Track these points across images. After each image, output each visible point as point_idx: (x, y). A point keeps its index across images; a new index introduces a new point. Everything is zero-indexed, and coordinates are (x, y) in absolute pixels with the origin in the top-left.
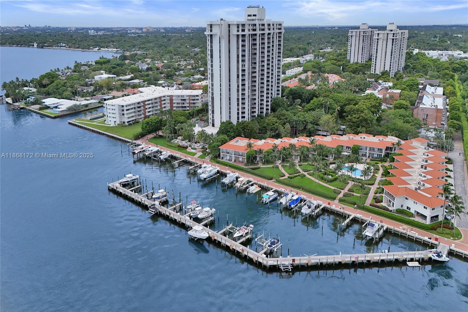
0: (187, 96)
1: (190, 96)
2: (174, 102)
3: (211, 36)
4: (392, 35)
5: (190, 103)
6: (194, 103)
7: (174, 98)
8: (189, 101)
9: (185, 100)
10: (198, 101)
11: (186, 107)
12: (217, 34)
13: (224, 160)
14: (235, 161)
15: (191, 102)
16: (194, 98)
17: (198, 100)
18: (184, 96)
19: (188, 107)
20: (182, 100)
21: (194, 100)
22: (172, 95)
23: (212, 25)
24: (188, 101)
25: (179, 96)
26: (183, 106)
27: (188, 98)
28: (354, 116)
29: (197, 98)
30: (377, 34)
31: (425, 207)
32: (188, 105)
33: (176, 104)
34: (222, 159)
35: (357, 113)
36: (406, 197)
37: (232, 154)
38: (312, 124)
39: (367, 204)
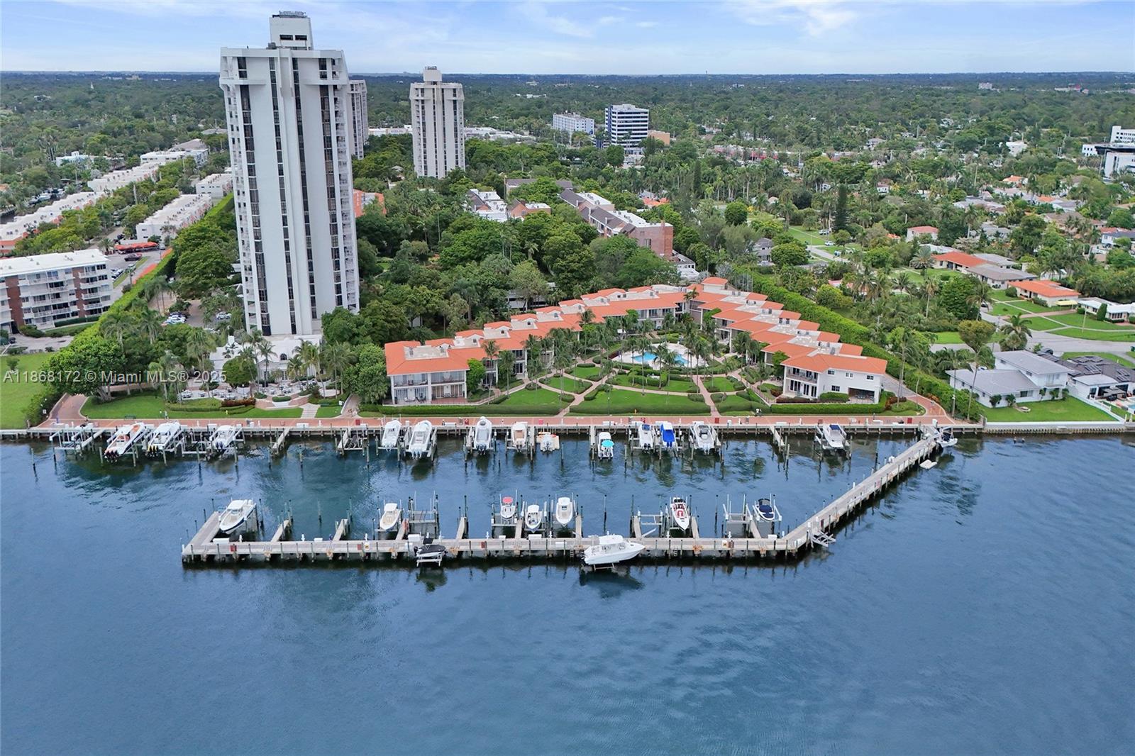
0: (67, 272)
1: (76, 270)
2: (23, 295)
3: (244, 89)
4: (452, 92)
5: (78, 292)
6: (93, 290)
7: (21, 283)
8: (77, 285)
9: (61, 284)
10: (104, 282)
11: (66, 305)
12: (264, 85)
13: (402, 404)
14: (434, 398)
15: (84, 286)
16: (91, 275)
17: (104, 277)
18: (55, 273)
19: (74, 303)
20: (52, 285)
21: (92, 280)
22: (17, 276)
23: (244, 58)
24: (72, 287)
25: (38, 276)
26: (57, 302)
27: (71, 276)
28: (569, 258)
29: (102, 272)
30: (420, 91)
31: (868, 378)
32: (74, 298)
33: (31, 300)
34: (396, 403)
35: (571, 251)
36: (831, 369)
37: (427, 383)
38: (497, 287)
39: (771, 402)
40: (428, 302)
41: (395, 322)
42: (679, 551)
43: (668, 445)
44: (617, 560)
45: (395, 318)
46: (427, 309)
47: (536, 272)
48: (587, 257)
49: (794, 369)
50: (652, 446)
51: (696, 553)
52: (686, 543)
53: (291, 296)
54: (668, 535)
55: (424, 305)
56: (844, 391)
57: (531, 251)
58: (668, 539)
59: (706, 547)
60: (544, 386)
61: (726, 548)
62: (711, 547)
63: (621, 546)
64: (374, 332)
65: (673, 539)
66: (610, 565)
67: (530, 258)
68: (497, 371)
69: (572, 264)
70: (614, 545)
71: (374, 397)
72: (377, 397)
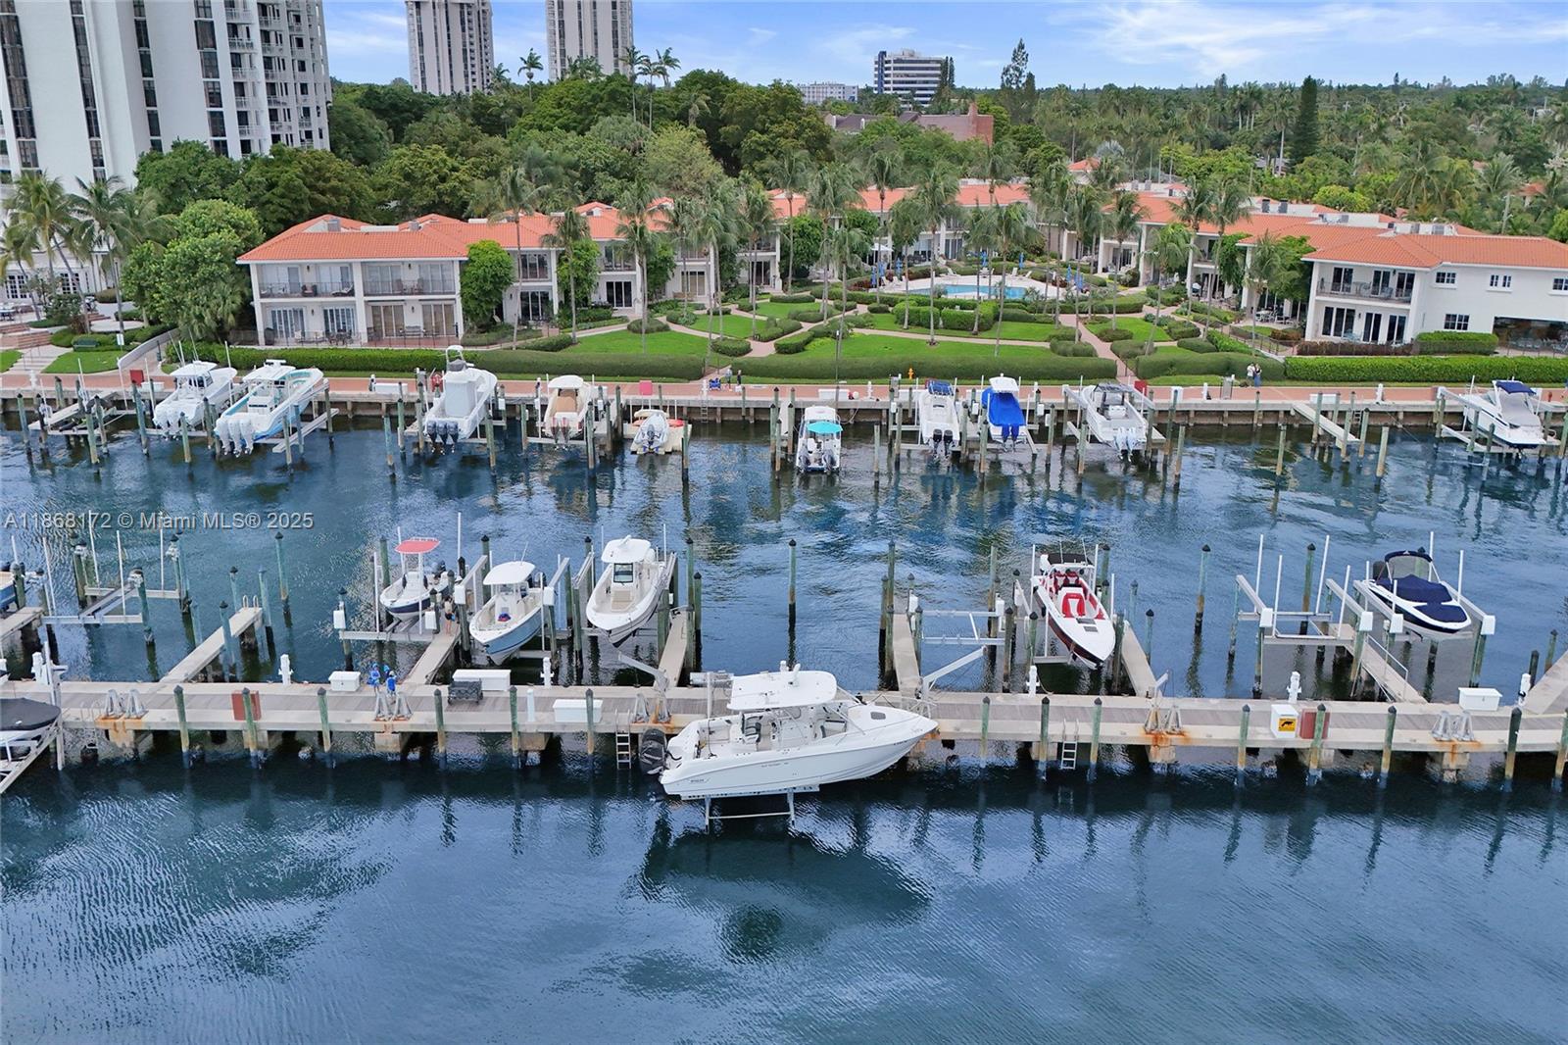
13: (283, 346)
14: (374, 333)
31: (1557, 285)
34: (269, 342)
35: (781, 117)
36: (1447, 266)
37: (352, 293)
38: (616, 175)
39: (1281, 356)
40: (443, 179)
41: (335, 191)
42: (1085, 748)
43: (1005, 436)
44: (811, 778)
45: (334, 182)
46: (440, 194)
47: (700, 150)
48: (813, 128)
49: (1338, 271)
50: (956, 437)
51: (1159, 757)
52: (1112, 716)
53: (93, 129)
54: (1033, 683)
55: (433, 185)
56: (1481, 325)
57: (694, 111)
58: (1033, 698)
59: (1201, 734)
60: (673, 327)
61: (1292, 739)
62: (1225, 734)
63: (829, 720)
64: (269, 202)
65: (1057, 700)
66: (777, 801)
67: (692, 126)
68: (554, 284)
69: (783, 142)
70: (795, 713)
71: (200, 318)
72: (208, 318)
